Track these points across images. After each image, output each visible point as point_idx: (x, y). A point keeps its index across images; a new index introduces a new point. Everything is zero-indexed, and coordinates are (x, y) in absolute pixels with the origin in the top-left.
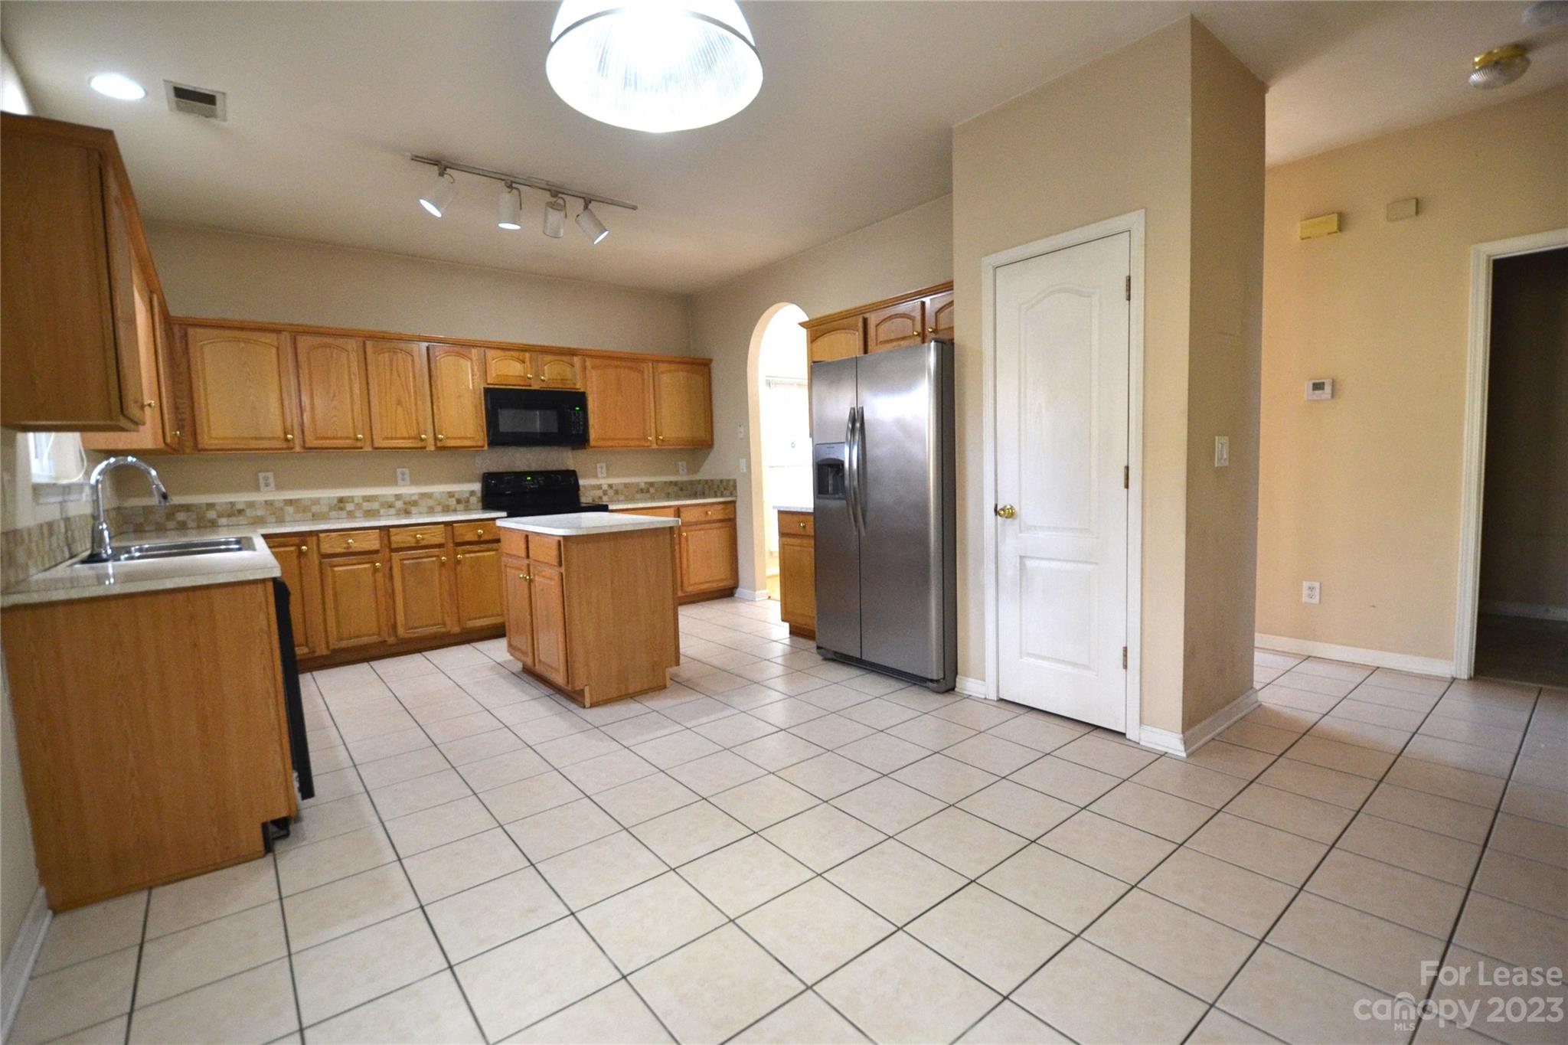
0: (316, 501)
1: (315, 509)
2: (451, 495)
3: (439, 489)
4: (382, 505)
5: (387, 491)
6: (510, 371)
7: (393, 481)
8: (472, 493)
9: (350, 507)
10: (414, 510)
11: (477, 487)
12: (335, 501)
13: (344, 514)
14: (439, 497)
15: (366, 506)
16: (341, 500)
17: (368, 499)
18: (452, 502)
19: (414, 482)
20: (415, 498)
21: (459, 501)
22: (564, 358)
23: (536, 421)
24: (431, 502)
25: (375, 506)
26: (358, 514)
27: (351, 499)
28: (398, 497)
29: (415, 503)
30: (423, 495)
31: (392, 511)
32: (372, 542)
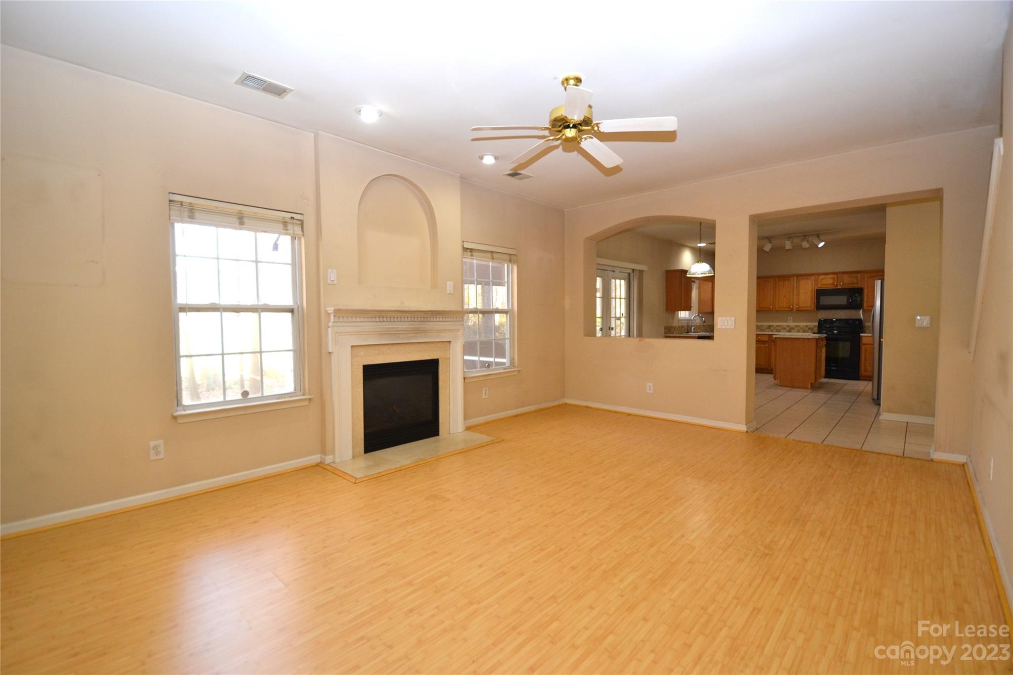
0: (762, 326)
1: (762, 328)
2: (806, 326)
3: (802, 324)
4: (782, 328)
5: (784, 324)
6: (827, 282)
7: (787, 321)
8: (815, 326)
9: (772, 328)
10: (793, 331)
11: (817, 324)
12: (768, 327)
13: (770, 330)
14: (801, 326)
15: (777, 328)
16: (770, 326)
17: (777, 326)
18: (807, 329)
19: (794, 321)
20: (793, 327)
21: (809, 329)
22: (854, 275)
23: (842, 300)
24: (799, 328)
25: (780, 328)
26: (774, 331)
27: (772, 326)
28: (788, 326)
29: (793, 328)
30: (796, 326)
31: (785, 331)
32: (766, 339)
